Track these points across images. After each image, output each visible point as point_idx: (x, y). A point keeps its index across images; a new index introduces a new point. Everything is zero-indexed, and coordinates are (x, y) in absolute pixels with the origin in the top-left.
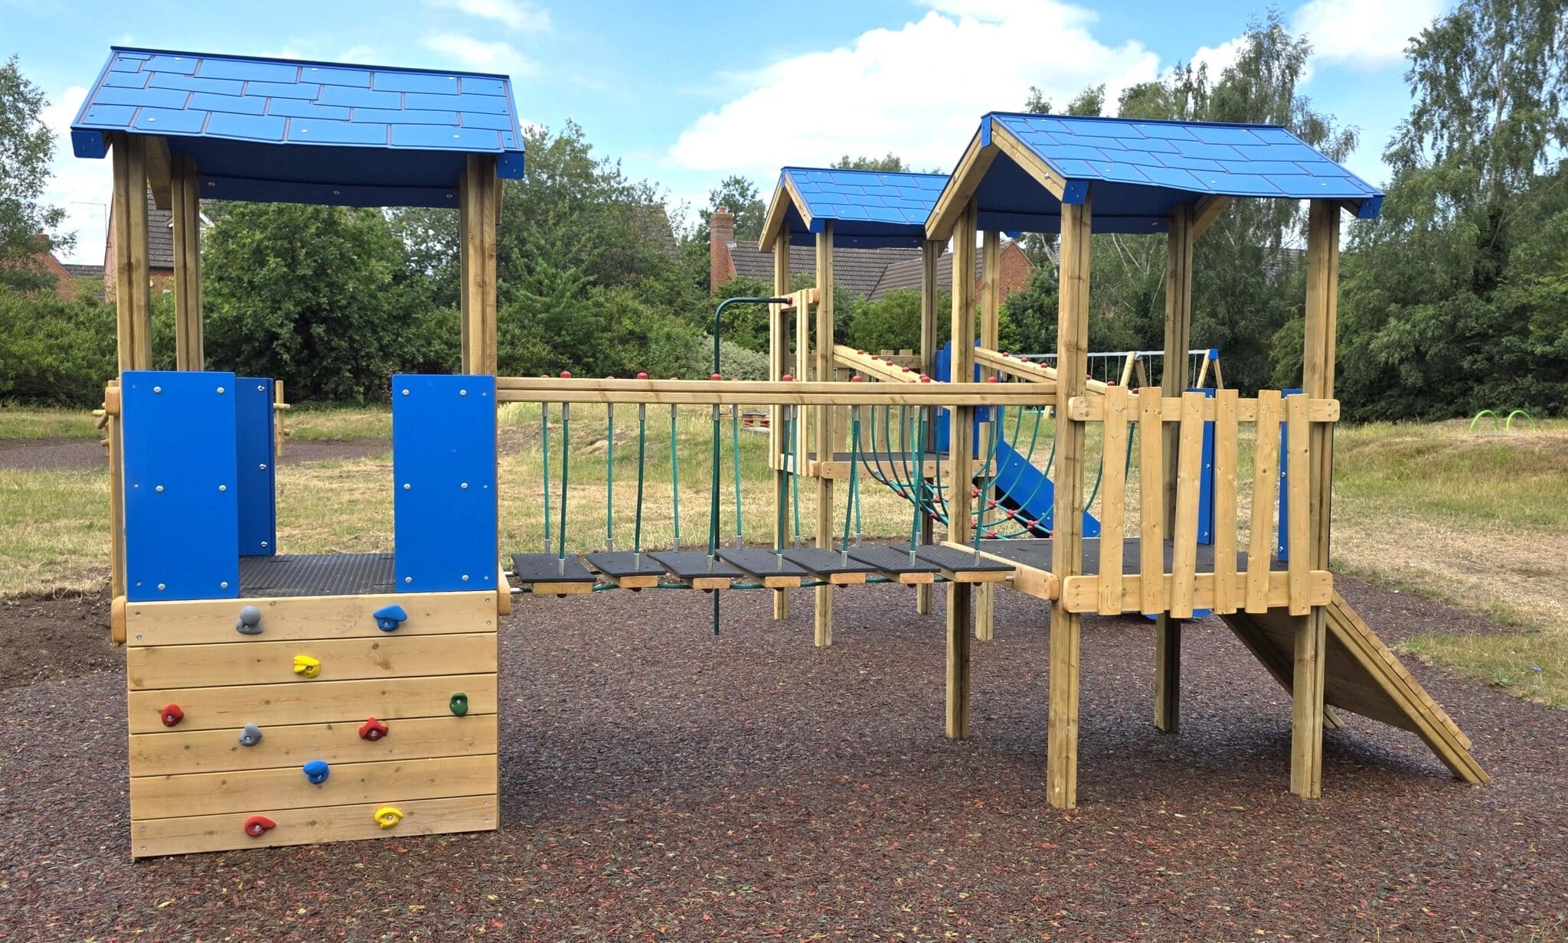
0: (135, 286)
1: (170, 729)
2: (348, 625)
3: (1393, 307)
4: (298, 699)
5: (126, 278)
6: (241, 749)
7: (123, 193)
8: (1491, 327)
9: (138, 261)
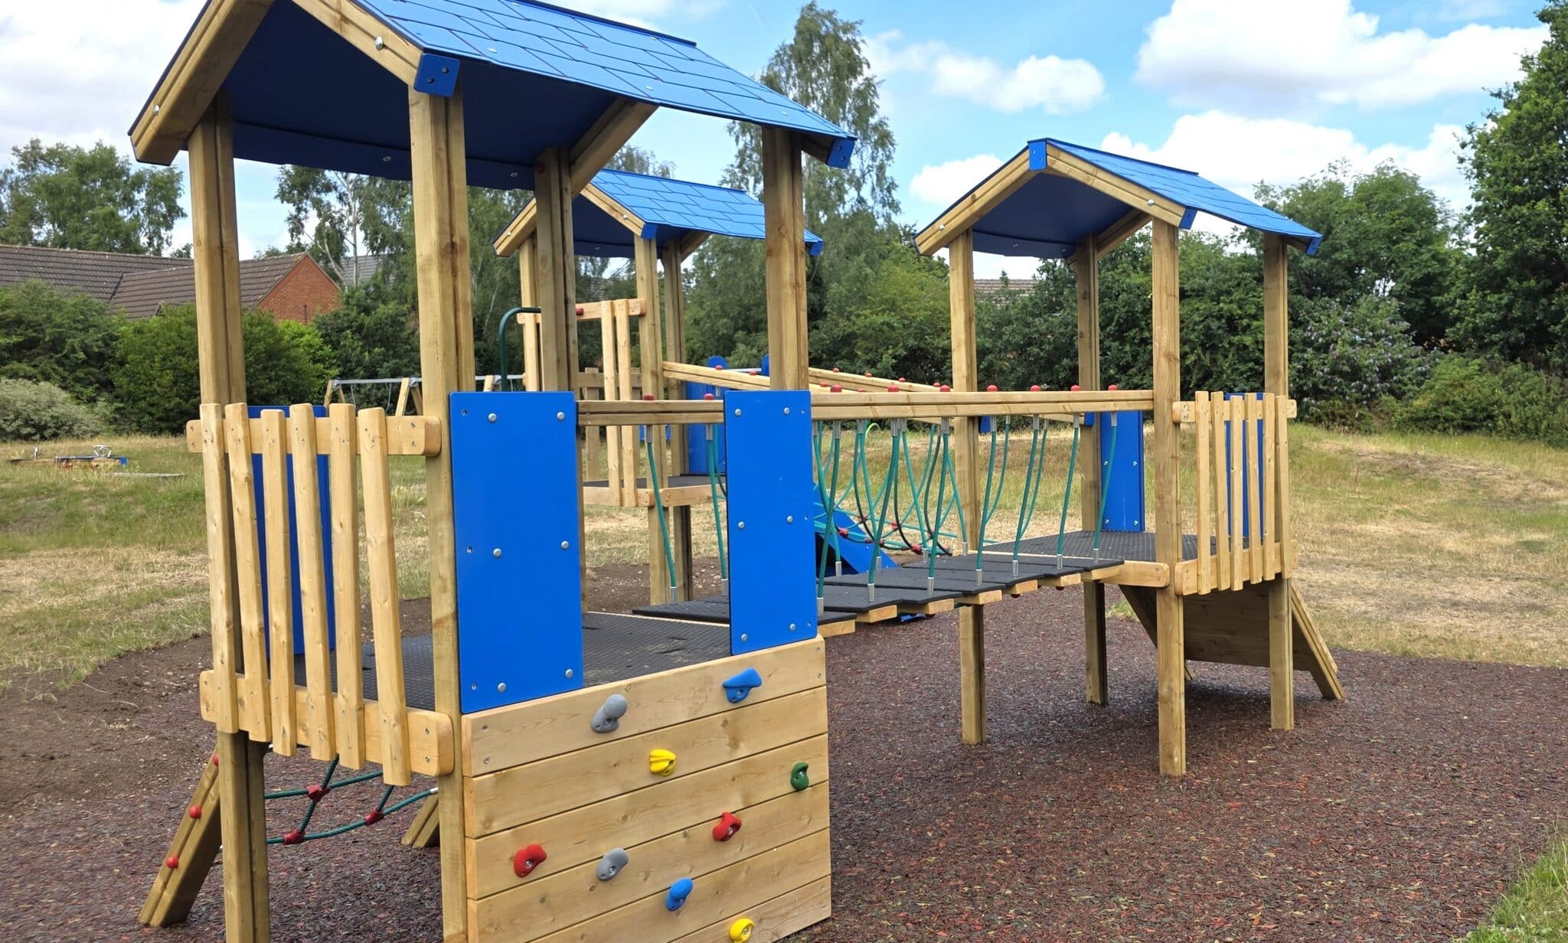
0: (460, 274)
1: (524, 880)
2: (700, 702)
3: (740, 334)
4: (655, 806)
5: (448, 263)
6: (601, 886)
7: (443, 146)
8: (823, 352)
9: (463, 240)
